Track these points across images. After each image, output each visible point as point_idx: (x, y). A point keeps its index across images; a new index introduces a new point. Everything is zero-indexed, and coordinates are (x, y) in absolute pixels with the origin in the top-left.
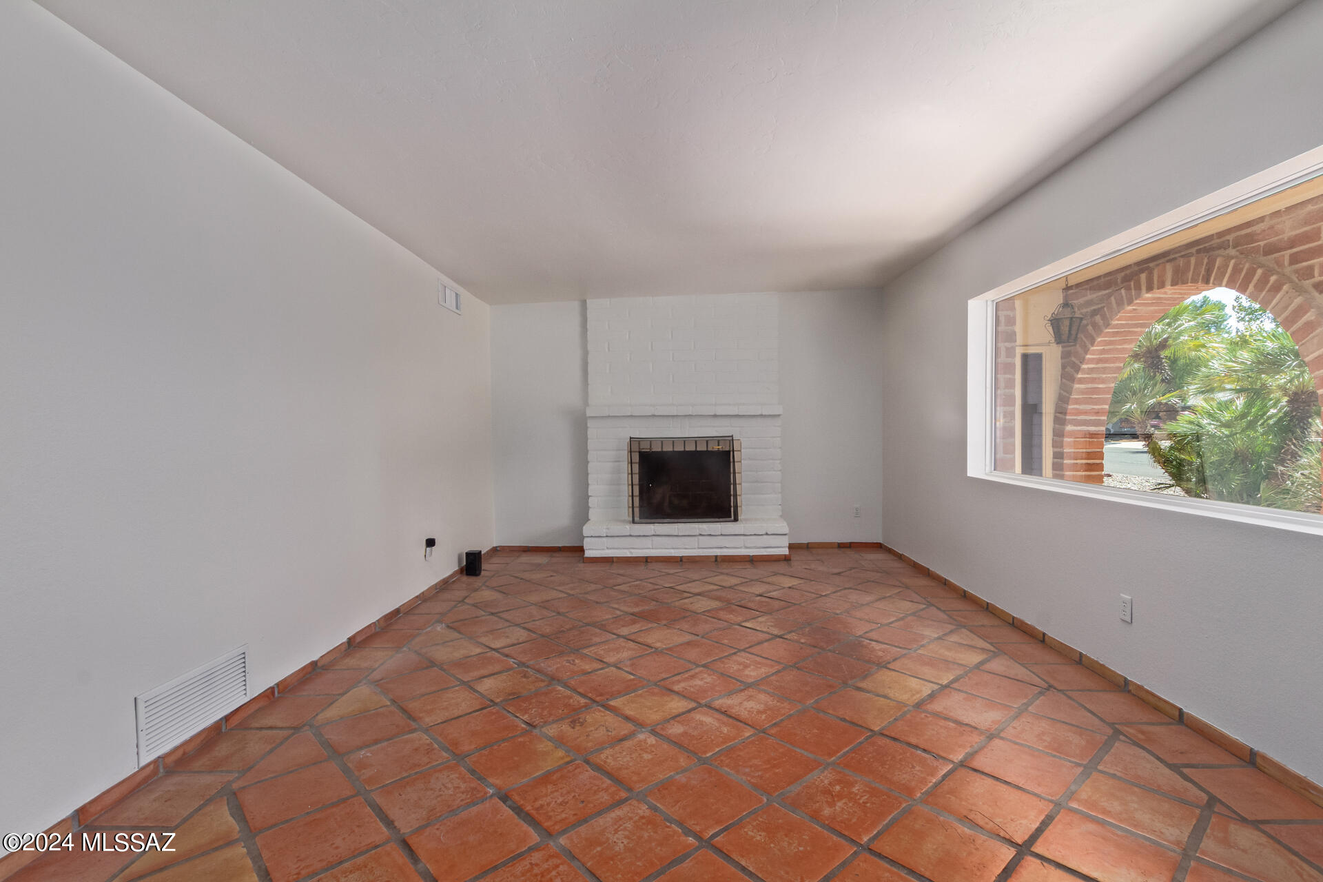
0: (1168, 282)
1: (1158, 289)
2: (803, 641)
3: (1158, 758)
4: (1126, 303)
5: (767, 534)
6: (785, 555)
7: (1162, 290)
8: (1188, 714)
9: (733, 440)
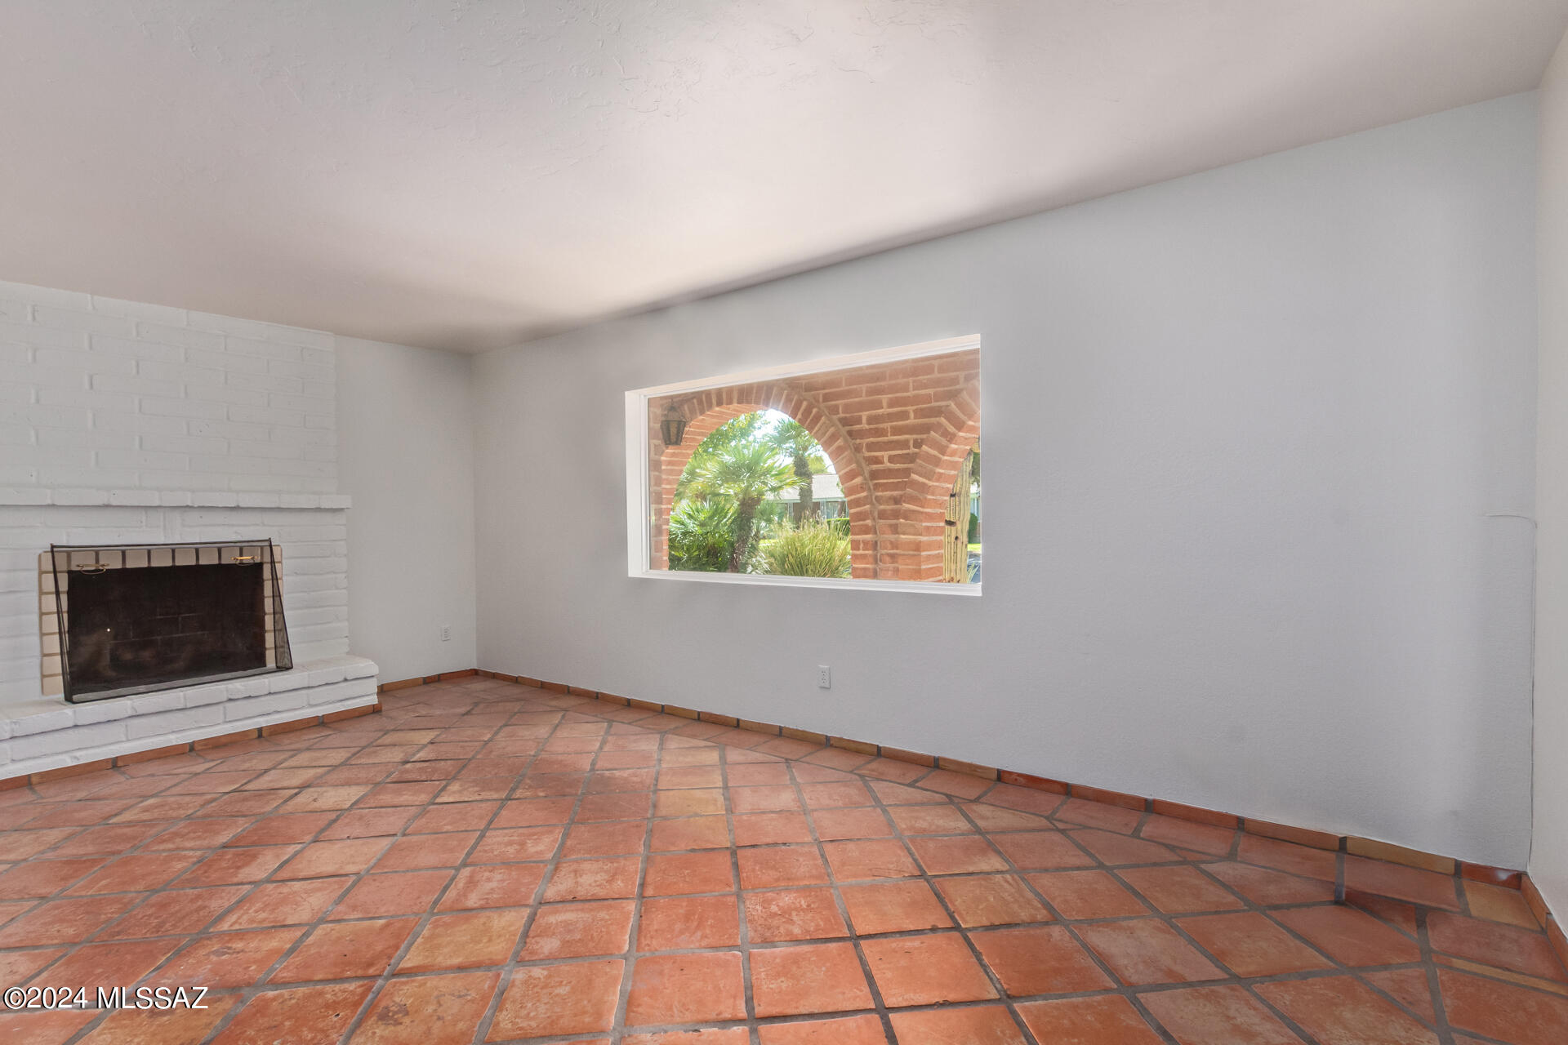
0: (735, 400)
1: (727, 404)
2: (542, 794)
3: (899, 783)
4: (698, 411)
5: (346, 680)
6: (374, 705)
7: (730, 406)
8: (885, 747)
9: (271, 546)
